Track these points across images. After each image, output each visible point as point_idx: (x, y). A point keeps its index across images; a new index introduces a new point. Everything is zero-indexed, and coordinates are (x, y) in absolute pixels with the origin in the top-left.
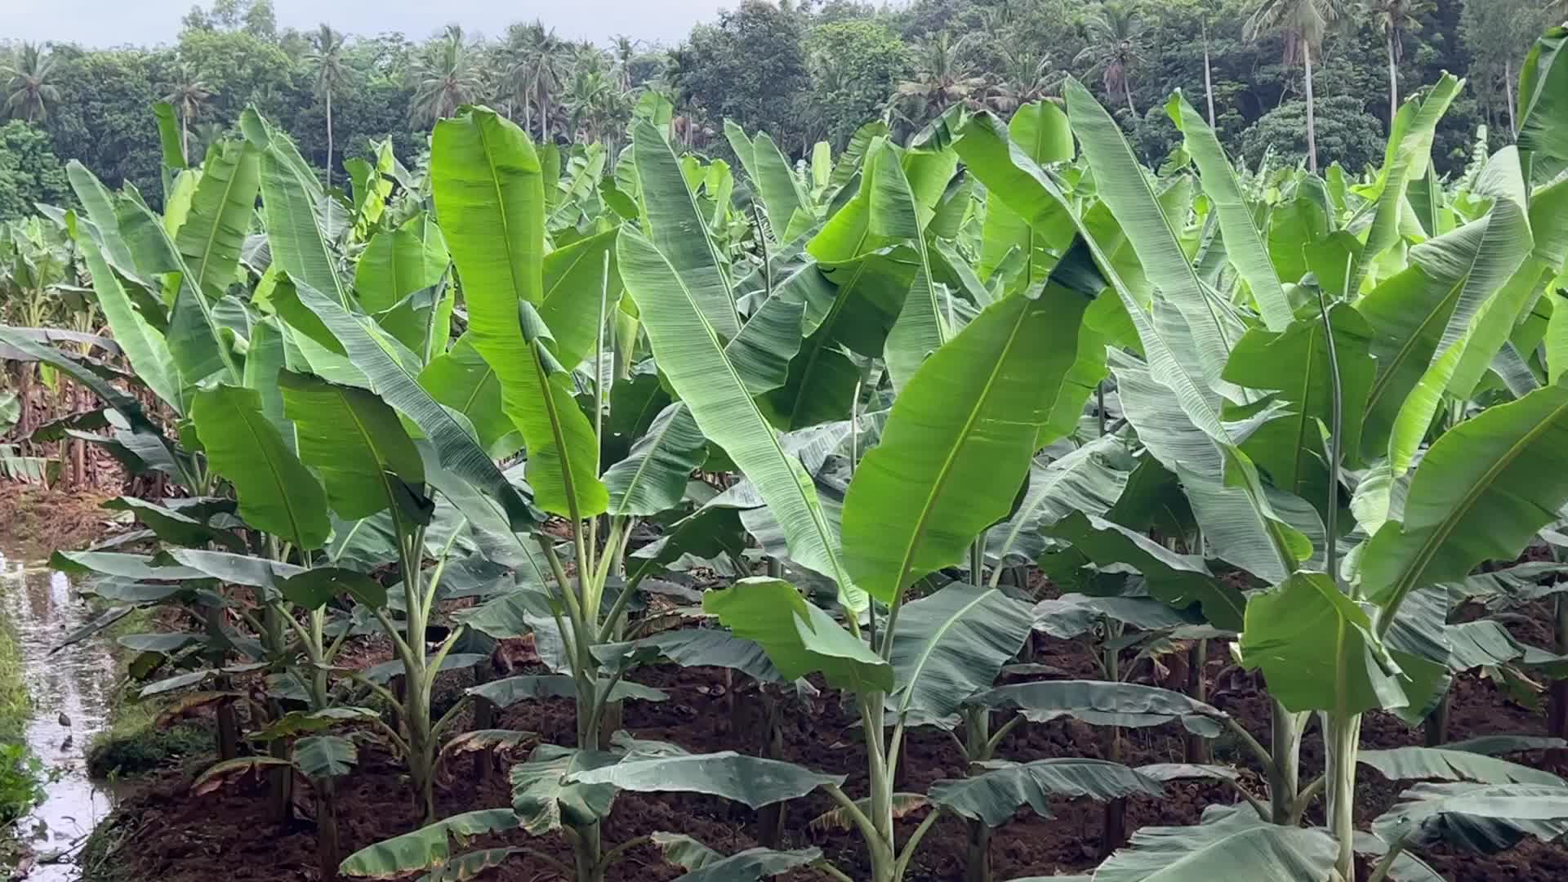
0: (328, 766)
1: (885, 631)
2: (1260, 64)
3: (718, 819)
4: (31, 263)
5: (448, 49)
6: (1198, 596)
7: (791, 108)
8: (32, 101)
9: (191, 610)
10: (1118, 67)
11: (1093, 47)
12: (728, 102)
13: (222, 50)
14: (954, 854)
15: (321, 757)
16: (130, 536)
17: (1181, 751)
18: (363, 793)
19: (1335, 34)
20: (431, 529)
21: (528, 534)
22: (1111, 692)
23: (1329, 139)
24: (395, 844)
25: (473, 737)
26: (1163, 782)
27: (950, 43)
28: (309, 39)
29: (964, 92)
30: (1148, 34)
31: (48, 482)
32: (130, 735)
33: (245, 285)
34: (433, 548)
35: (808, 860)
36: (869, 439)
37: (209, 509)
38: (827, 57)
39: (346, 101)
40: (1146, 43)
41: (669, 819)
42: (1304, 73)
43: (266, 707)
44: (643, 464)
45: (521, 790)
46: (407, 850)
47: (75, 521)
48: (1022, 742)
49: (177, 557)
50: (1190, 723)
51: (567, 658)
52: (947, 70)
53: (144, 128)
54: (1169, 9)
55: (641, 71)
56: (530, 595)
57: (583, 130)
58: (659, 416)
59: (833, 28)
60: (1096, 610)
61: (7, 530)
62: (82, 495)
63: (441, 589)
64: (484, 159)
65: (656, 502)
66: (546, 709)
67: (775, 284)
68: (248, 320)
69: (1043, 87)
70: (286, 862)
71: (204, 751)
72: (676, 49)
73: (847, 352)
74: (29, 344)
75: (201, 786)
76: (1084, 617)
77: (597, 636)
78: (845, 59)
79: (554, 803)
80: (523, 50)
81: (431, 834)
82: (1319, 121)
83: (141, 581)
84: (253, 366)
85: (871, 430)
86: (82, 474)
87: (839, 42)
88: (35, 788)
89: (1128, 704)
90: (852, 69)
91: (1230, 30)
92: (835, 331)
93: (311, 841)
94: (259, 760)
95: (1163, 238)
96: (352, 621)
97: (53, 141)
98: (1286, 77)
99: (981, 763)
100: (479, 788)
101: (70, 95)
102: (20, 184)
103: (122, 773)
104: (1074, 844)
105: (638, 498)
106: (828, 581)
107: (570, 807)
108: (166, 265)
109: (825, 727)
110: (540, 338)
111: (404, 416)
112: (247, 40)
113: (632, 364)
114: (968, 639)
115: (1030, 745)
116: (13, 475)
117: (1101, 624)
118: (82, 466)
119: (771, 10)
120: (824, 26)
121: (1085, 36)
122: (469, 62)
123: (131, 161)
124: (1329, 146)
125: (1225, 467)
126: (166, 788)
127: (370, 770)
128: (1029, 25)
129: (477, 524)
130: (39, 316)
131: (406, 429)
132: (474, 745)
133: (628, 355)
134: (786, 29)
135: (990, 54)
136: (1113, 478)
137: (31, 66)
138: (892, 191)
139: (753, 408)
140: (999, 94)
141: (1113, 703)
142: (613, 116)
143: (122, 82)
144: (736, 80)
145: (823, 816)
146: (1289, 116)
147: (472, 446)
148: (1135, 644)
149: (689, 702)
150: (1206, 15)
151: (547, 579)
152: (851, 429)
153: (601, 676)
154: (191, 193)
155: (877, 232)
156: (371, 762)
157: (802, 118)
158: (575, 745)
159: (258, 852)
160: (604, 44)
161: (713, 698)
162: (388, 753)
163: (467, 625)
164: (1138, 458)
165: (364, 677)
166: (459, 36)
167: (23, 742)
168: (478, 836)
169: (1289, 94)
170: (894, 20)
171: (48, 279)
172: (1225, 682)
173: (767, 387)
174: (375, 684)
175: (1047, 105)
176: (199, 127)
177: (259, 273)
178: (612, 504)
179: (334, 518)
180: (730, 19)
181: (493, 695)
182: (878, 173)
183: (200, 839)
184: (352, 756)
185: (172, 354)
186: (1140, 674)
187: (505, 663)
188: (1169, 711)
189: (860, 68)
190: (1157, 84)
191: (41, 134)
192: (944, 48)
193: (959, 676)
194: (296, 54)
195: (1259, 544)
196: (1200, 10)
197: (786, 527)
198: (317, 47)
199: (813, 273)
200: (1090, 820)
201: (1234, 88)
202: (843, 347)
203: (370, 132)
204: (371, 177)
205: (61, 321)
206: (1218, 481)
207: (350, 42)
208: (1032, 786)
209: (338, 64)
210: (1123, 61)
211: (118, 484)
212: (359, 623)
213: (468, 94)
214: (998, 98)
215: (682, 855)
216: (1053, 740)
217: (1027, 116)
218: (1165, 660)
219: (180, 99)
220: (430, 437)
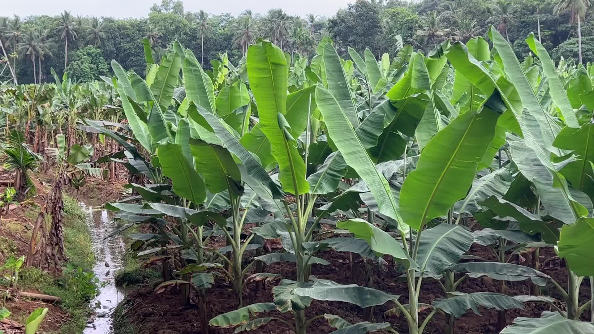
0: (204, 284)
1: (416, 241)
2: (560, 23)
3: (347, 310)
4: (97, 98)
5: (246, 19)
6: (540, 231)
7: (375, 40)
8: (96, 38)
9: (153, 225)
10: (503, 25)
11: (494, 17)
12: (351, 38)
13: (164, 20)
14: (438, 327)
15: (201, 281)
16: (131, 198)
17: (528, 290)
18: (215, 295)
19: (590, 12)
20: (243, 197)
21: (279, 200)
22: (504, 266)
23: (588, 53)
24: (229, 315)
25: (258, 275)
26: (524, 302)
27: (437, 16)
28: (196, 16)
29: (442, 34)
30: (515, 12)
31: (103, 177)
32: (131, 270)
33: (174, 106)
34: (243, 205)
35: (385, 327)
36: (410, 167)
37: (161, 188)
38: (389, 21)
39: (209, 39)
40: (514, 15)
41: (328, 309)
42: (578, 27)
43: (180, 262)
44: (323, 175)
45: (277, 296)
46: (234, 317)
47: (111, 192)
48: (465, 285)
49: (152, 206)
50: (535, 280)
51: (293, 247)
52: (436, 26)
53: (136, 49)
54: (524, 2)
55: (318, 27)
56: (278, 223)
57: (296, 49)
58: (328, 157)
59: (391, 10)
60: (497, 235)
61: (87, 195)
62: (114, 183)
63: (246, 220)
64: (266, 60)
65: (327, 189)
66: (282, 266)
67: (373, 108)
68: (176, 119)
69: (474, 32)
70: (187, 320)
71: (157, 278)
72: (331, 18)
73: (401, 134)
74: (98, 126)
75: (157, 290)
76: (493, 237)
77: (304, 239)
78: (396, 22)
79: (290, 301)
80: (274, 19)
81: (242, 311)
82: (584, 46)
83: (137, 214)
84: (179, 136)
85: (411, 164)
86: (114, 175)
87: (394, 15)
88: (96, 289)
89: (511, 272)
90: (398, 25)
91: (548, 10)
92: (396, 125)
93: (196, 312)
94: (179, 282)
95: (528, 90)
96: (213, 231)
97: (103, 53)
98: (570, 29)
99: (451, 293)
100: (257, 295)
101: (109, 36)
102: (91, 69)
103: (127, 285)
104: (485, 325)
105: (320, 187)
106: (393, 220)
107: (295, 303)
108: (148, 98)
109: (387, 277)
110: (285, 127)
111: (234, 155)
112: (173, 16)
113: (317, 137)
114: (449, 245)
115: (468, 286)
116: (91, 175)
117: (497, 241)
118: (114, 172)
119: (368, 3)
120: (388, 9)
121: (490, 13)
122: (254, 24)
123: (130, 61)
124: (587, 55)
125: (553, 180)
126: (144, 291)
127: (219, 287)
128: (468, 8)
129: (260, 196)
130: (99, 117)
131: (234, 159)
132: (258, 279)
133: (315, 134)
134: (373, 11)
135: (452, 20)
136: (504, 184)
137: (96, 25)
138: (420, 71)
139: (366, 154)
140: (456, 35)
141: (505, 271)
142: (307, 44)
143: (127, 31)
144: (354, 31)
145: (389, 311)
146: (571, 44)
147: (259, 167)
148: (512, 249)
149: (335, 266)
150: (538, 4)
151: (286, 217)
152: (403, 162)
153: (306, 254)
154: (155, 72)
155: (414, 87)
156: (219, 284)
157: (379, 44)
158: (296, 280)
159: (177, 315)
160: (304, 17)
161: (344, 264)
162: (225, 281)
163: (255, 234)
164: (514, 177)
165: (217, 252)
166: (250, 14)
167: (92, 272)
168: (259, 313)
169: (572, 35)
170: (415, 7)
171: (102, 103)
172: (547, 264)
173: (370, 146)
174: (221, 254)
175: (480, 39)
176: (156, 49)
177: (180, 102)
178: (311, 189)
179: (207, 192)
180: (352, 7)
181: (264, 260)
182: (415, 64)
183: (155, 310)
184: (213, 281)
185: (150, 131)
186: (513, 260)
187: (268, 248)
188: (527, 275)
189: (402, 25)
190: (519, 31)
191: (99, 50)
192: (435, 17)
193: (444, 259)
194: (191, 21)
195: (566, 210)
196: (536, 3)
197: (378, 199)
198: (198, 18)
199: (387, 103)
200: (491, 316)
201: (549, 33)
202: (398, 132)
203: (217, 50)
204: (220, 66)
205: (107, 119)
206: (551, 185)
207: (210, 17)
208: (472, 302)
209: (206, 25)
210: (505, 22)
211: (126, 179)
212: (216, 232)
213: (254, 36)
214: (455, 37)
215: (335, 323)
216: (477, 285)
217: (472, 43)
218: (523, 255)
219: (149, 38)
220: (244, 163)
